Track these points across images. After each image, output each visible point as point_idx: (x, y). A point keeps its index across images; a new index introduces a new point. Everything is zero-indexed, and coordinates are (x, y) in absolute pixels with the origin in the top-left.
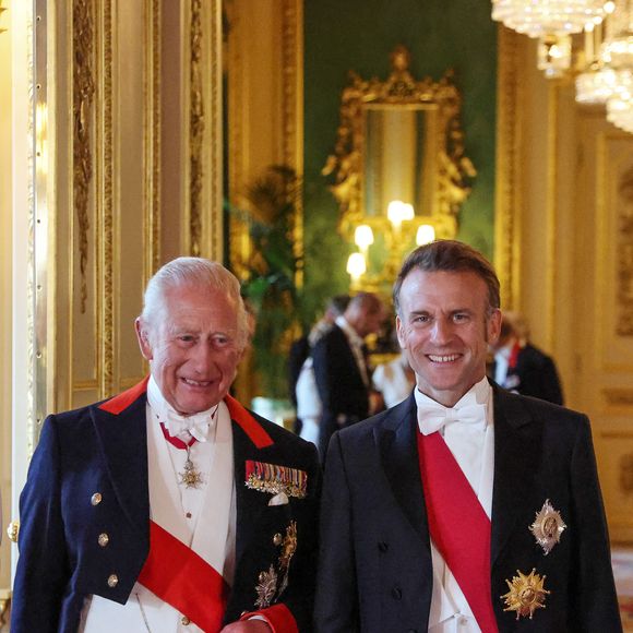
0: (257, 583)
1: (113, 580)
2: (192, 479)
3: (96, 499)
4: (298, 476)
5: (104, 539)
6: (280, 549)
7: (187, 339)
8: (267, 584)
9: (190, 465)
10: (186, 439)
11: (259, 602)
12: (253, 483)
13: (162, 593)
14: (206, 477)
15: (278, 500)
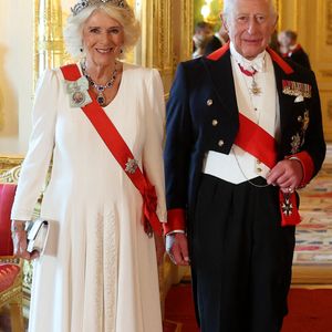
0: (292, 141)
1: (221, 143)
2: (256, 91)
3: (210, 103)
4: (307, 87)
5: (215, 122)
6: (301, 124)
7: (243, 18)
8: (296, 141)
9: (255, 84)
10: (252, 71)
11: (293, 151)
12: (287, 91)
13: (245, 148)
14: (263, 90)
15: (299, 99)
